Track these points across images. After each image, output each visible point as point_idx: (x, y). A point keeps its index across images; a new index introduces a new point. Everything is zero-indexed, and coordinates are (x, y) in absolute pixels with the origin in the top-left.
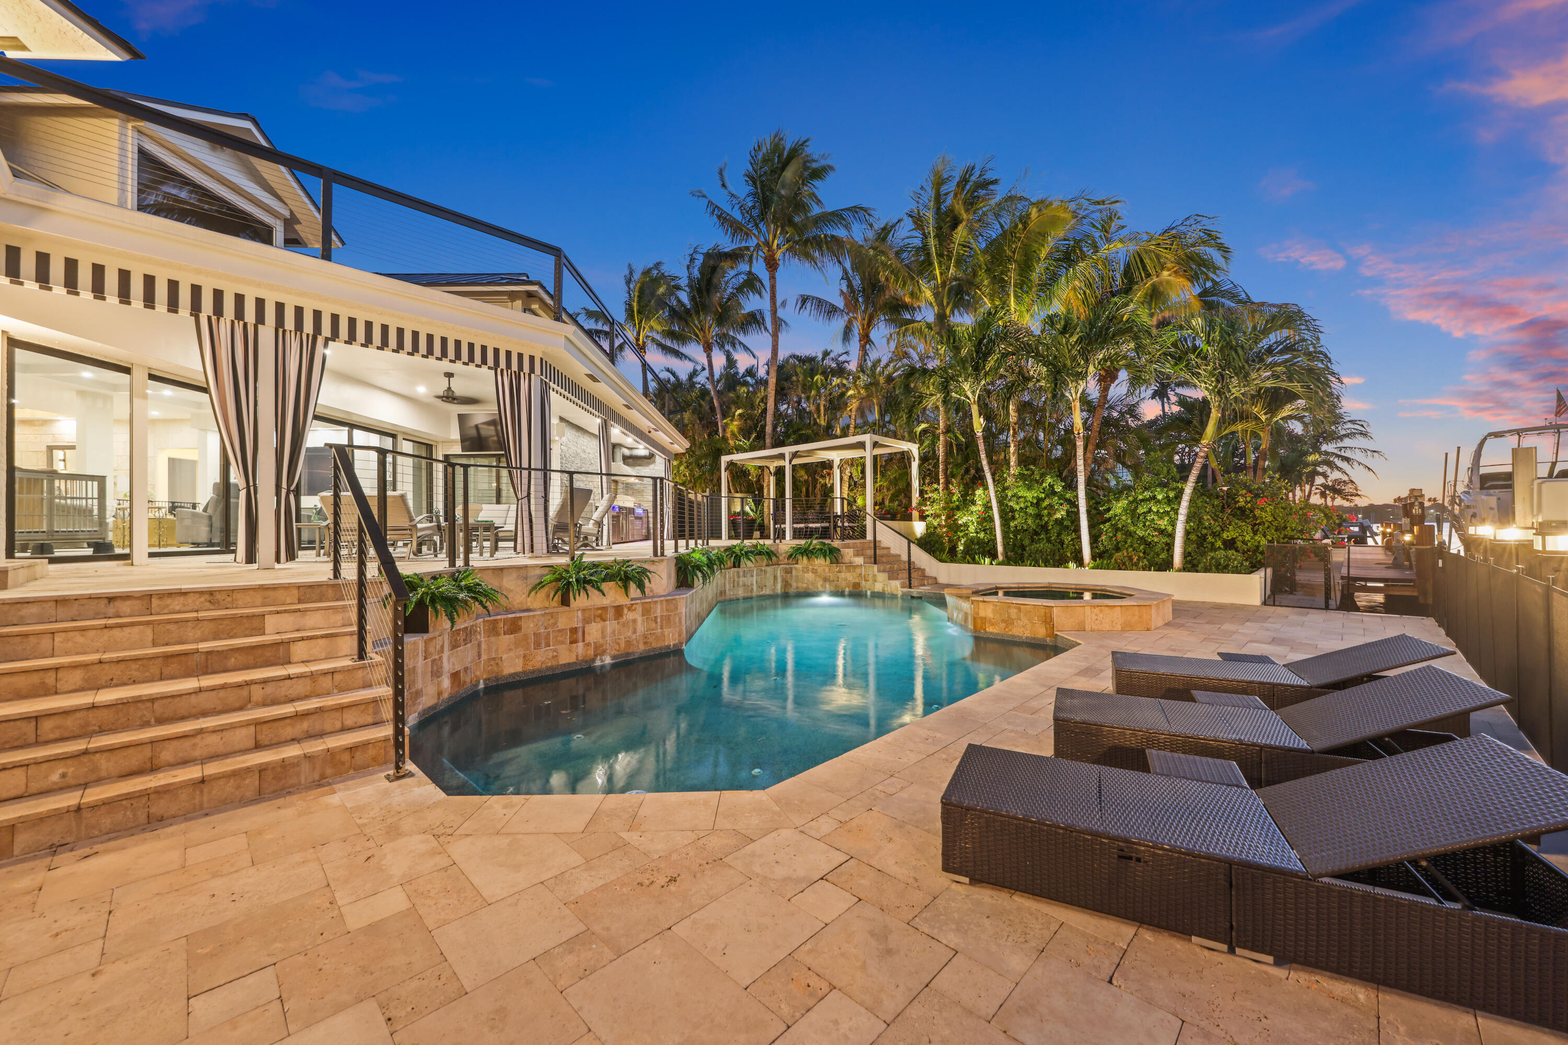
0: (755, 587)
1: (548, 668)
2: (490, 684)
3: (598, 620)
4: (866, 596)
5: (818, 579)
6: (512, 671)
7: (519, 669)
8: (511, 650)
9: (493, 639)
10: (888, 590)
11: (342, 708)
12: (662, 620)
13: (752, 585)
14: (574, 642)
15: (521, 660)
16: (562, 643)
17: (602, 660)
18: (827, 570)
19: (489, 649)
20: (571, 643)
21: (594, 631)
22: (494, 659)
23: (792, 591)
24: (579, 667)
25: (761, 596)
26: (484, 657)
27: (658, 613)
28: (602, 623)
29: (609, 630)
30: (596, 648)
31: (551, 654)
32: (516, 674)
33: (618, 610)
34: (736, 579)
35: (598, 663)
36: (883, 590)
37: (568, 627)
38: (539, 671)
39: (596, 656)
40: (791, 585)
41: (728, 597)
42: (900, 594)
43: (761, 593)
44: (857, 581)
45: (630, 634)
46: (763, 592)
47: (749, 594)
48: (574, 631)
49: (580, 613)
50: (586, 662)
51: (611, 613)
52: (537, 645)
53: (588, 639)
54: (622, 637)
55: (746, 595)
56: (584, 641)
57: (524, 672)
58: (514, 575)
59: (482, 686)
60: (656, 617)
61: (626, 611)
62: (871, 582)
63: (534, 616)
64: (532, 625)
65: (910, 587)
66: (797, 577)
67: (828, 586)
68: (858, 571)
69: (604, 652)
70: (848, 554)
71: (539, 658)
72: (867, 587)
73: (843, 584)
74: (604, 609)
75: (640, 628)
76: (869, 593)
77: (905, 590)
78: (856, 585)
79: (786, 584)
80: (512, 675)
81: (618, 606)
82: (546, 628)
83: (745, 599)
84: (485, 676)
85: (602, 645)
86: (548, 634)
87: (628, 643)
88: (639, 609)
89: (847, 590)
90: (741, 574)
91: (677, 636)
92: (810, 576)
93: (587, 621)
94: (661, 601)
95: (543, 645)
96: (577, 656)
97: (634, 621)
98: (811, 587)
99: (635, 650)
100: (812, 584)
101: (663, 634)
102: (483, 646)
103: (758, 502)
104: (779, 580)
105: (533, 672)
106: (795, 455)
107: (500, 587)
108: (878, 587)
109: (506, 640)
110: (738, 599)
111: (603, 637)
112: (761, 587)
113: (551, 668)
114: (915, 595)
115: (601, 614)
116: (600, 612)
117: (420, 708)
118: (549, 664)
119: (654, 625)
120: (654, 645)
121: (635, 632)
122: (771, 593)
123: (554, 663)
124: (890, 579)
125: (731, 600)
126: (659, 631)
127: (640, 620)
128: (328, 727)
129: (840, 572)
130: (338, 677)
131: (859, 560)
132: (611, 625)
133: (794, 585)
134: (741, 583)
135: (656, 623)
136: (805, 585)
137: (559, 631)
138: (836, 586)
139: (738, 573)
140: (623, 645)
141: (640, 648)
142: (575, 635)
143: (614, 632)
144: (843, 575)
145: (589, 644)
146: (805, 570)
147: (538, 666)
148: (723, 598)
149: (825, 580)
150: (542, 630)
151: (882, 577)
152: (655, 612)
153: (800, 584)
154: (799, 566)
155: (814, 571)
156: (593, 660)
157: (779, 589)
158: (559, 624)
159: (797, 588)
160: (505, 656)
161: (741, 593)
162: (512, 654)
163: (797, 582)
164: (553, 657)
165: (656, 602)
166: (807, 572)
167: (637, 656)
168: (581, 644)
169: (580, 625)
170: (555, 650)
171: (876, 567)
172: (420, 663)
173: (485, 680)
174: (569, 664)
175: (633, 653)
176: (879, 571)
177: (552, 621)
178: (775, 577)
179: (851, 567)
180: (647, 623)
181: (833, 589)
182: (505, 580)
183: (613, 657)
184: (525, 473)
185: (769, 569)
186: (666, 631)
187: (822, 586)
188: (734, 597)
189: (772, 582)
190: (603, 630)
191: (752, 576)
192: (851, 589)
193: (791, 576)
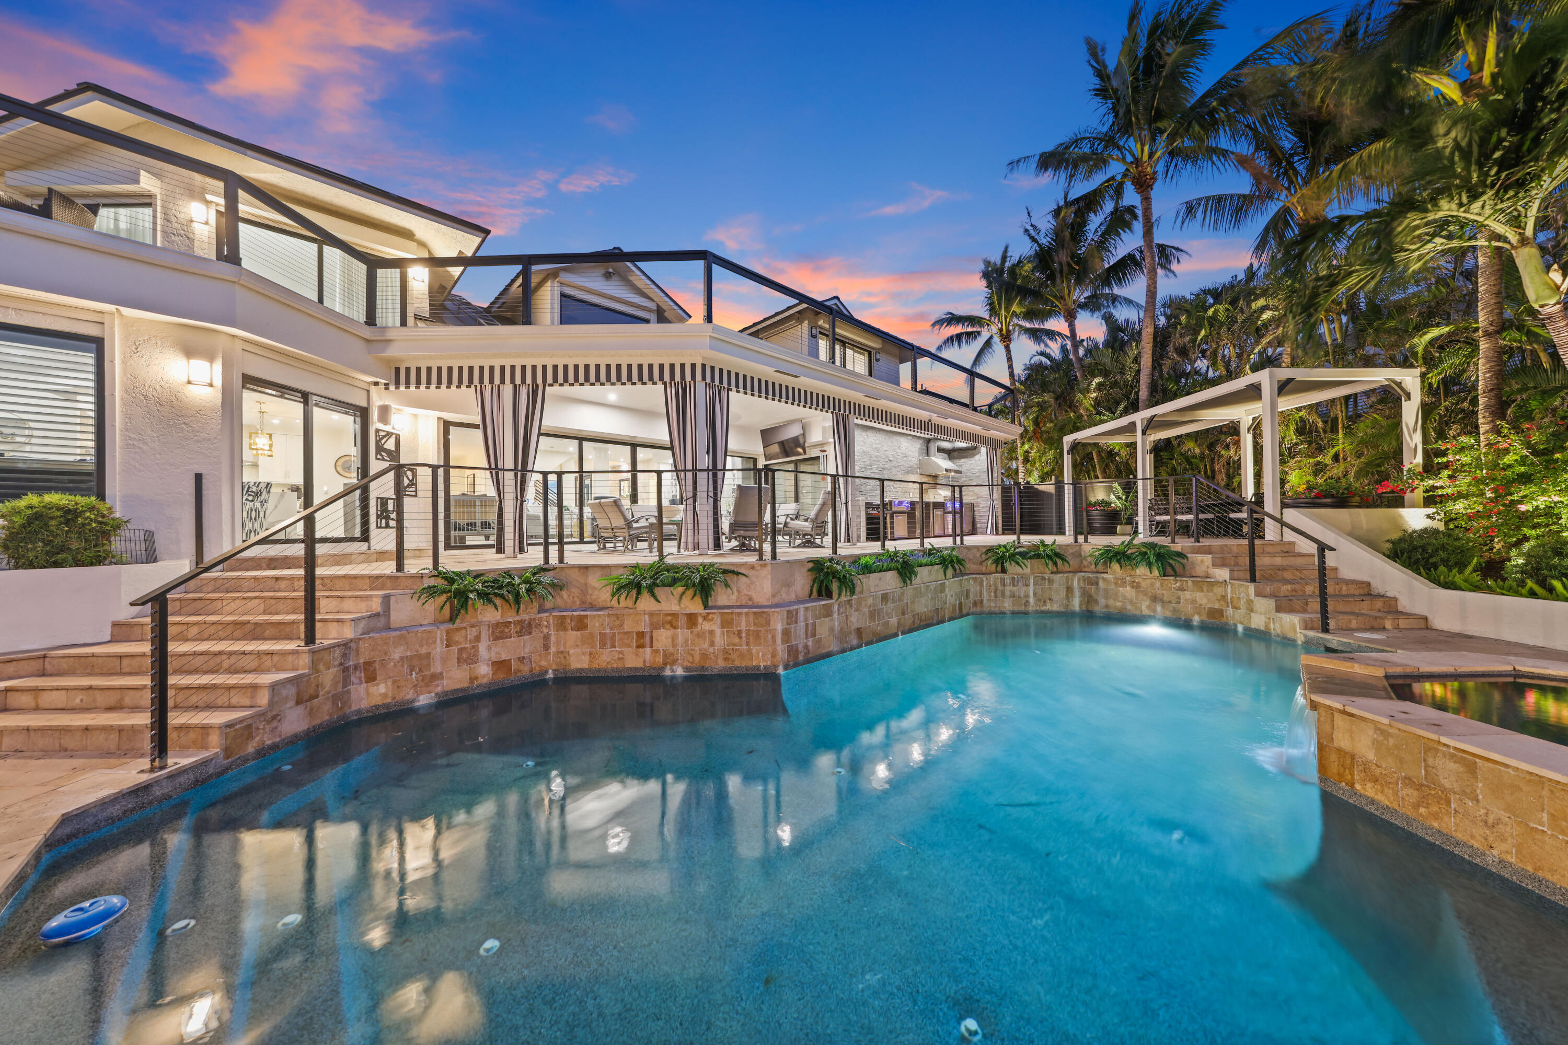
0: (1032, 600)
1: (613, 669)
2: (559, 675)
3: (668, 626)
4: (1235, 631)
5: (1141, 597)
6: (579, 666)
7: (586, 666)
8: (577, 646)
9: (562, 633)
10: (1276, 628)
12: (748, 635)
13: (1027, 596)
14: (640, 646)
15: (587, 657)
16: (629, 646)
17: (673, 671)
18: (1158, 584)
19: (558, 643)
20: (638, 647)
21: (663, 637)
22: (562, 652)
23: (1098, 609)
24: (646, 674)
25: (1043, 612)
26: (553, 649)
27: (743, 627)
28: (673, 630)
29: (680, 639)
30: (665, 656)
31: (616, 656)
32: (582, 670)
33: (692, 619)
34: (1000, 587)
35: (668, 672)
36: (1267, 626)
37: (635, 630)
38: (605, 670)
39: (665, 664)
40: (1096, 602)
41: (986, 609)
42: (1300, 639)
43: (1043, 608)
44: (1217, 606)
45: (706, 645)
46: (1048, 607)
47: (1022, 608)
48: (641, 635)
49: (647, 617)
50: (655, 669)
51: (682, 621)
52: (603, 645)
53: (656, 645)
54: (697, 649)
55: (1016, 609)
56: (651, 647)
57: (590, 670)
58: (599, 573)
59: (550, 675)
60: (740, 632)
61: (700, 620)
62: (1243, 611)
63: (599, 616)
64: (597, 624)
65: (1326, 630)
66: (1106, 591)
67: (1159, 609)
68: (1219, 590)
69: (674, 662)
70: (1202, 562)
71: (604, 658)
72: (1236, 618)
73: (1186, 609)
74: (675, 615)
75: (719, 640)
76: (1240, 628)
77: (1311, 634)
78: (1216, 613)
79: (1089, 599)
80: (578, 670)
81: (691, 614)
82: (611, 629)
83: (1013, 613)
84: (554, 667)
85: (672, 654)
86: (614, 634)
87: (704, 656)
88: (718, 620)
89: (1196, 619)
90: (1008, 581)
91: (769, 656)
92: (1128, 591)
93: (655, 626)
94: (747, 614)
95: (609, 646)
96: (644, 662)
97: (712, 632)
98: (1129, 607)
99: (713, 665)
100: (1131, 602)
101: (749, 651)
102: (553, 639)
104: (1077, 593)
105: (599, 670)
107: (586, 585)
108: (1258, 622)
109: (573, 636)
110: (1004, 613)
111: (674, 645)
112: (1041, 600)
113: (617, 669)
114: (1334, 645)
115: (671, 620)
116: (669, 618)
117: (439, 689)
118: (615, 666)
119: (736, 640)
120: (737, 663)
121: (712, 644)
122: (1062, 609)
123: (620, 665)
124: (1279, 609)
125: (991, 613)
126: (744, 647)
127: (718, 632)
129: (1181, 589)
131: (1223, 574)
132: (682, 634)
133: (1102, 602)
134: (1008, 593)
135: (741, 638)
136: (1119, 604)
137: (625, 633)
138: (1175, 611)
139: (1003, 580)
140: (697, 658)
141: (720, 664)
142: (642, 640)
143: (686, 642)
144: (1187, 595)
145: (657, 651)
146: (1120, 582)
147: (604, 665)
148: (978, 609)
149: (1154, 599)
150: (608, 631)
151: (1264, 605)
152: (739, 624)
153: (1111, 602)
154: (1109, 576)
155: (1135, 586)
156: (663, 669)
157: (1076, 604)
158: (625, 626)
159: (1107, 606)
160: (571, 651)
161: (1008, 605)
162: (578, 650)
163: (1107, 598)
164: (619, 659)
165: (739, 614)
166: (1123, 584)
167: (715, 672)
168: (648, 650)
169: (648, 629)
170: (621, 653)
171: (1251, 587)
172: (438, 650)
173: (554, 671)
174: (636, 669)
175: (711, 669)
176: (1258, 594)
177: (617, 623)
178: (1069, 590)
179: (1205, 582)
180: (729, 637)
181: (1168, 614)
182: (590, 578)
183: (686, 669)
185: (1057, 577)
186: (754, 650)
187: (1148, 607)
188: (997, 610)
189: (1063, 594)
190: (674, 638)
191: (1027, 585)
192: (1204, 618)
193: (1098, 589)
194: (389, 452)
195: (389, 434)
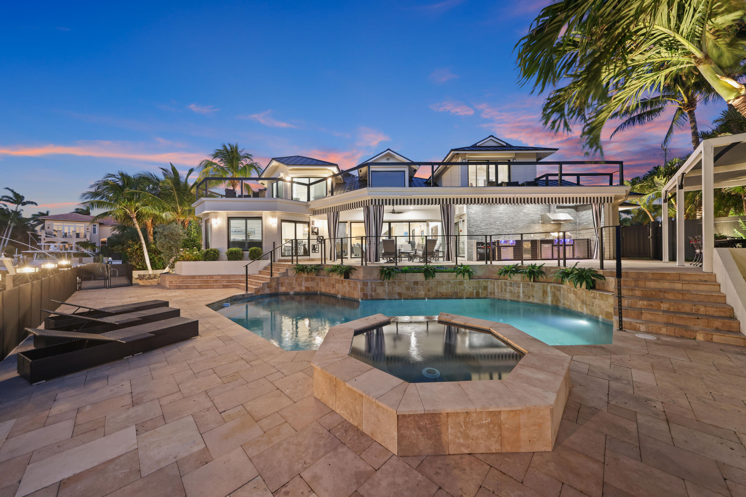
0: (521, 295)
1: (329, 293)
5: (578, 300)
6: (323, 291)
13: (519, 293)
15: (325, 289)
16: (331, 287)
18: (584, 294)
20: (333, 288)
21: (337, 286)
22: (321, 287)
23: (561, 305)
25: (528, 302)
26: (319, 286)
28: (339, 284)
29: (340, 287)
30: (337, 291)
34: (504, 286)
35: (338, 296)
40: (560, 301)
41: (496, 297)
43: (528, 300)
44: (610, 310)
46: (531, 300)
47: (516, 299)
50: (336, 294)
54: (343, 290)
55: (512, 299)
57: (325, 292)
61: (344, 282)
64: (326, 281)
66: (564, 294)
67: (584, 308)
70: (612, 282)
73: (597, 310)
79: (556, 299)
81: (342, 280)
83: (511, 301)
84: (319, 290)
86: (329, 284)
88: (347, 282)
89: (600, 317)
90: (508, 284)
91: (357, 295)
92: (572, 297)
93: (336, 283)
95: (328, 287)
96: (334, 292)
97: (346, 286)
98: (573, 306)
99: (346, 295)
100: (574, 303)
101: (353, 293)
102: (319, 283)
104: (550, 294)
109: (322, 283)
110: (506, 300)
112: (527, 296)
117: (295, 291)
120: (351, 296)
122: (540, 302)
125: (499, 299)
129: (594, 298)
133: (562, 301)
134: (508, 290)
136: (569, 303)
138: (591, 310)
139: (505, 284)
140: (343, 293)
144: (597, 302)
146: (568, 291)
148: (492, 296)
149: (583, 302)
153: (566, 302)
154: (565, 286)
155: (575, 294)
157: (548, 301)
158: (331, 282)
159: (564, 304)
161: (508, 296)
163: (564, 299)
164: (330, 290)
165: (351, 281)
166: (571, 292)
168: (335, 289)
169: (334, 283)
172: (294, 282)
173: (319, 292)
174: (332, 294)
178: (545, 292)
179: (606, 295)
180: (349, 290)
181: (589, 314)
185: (537, 284)
186: (355, 292)
187: (581, 307)
188: (502, 298)
189: (541, 294)
191: (519, 287)
192: (604, 317)
193: (560, 293)
194: (315, 232)
195: (315, 228)
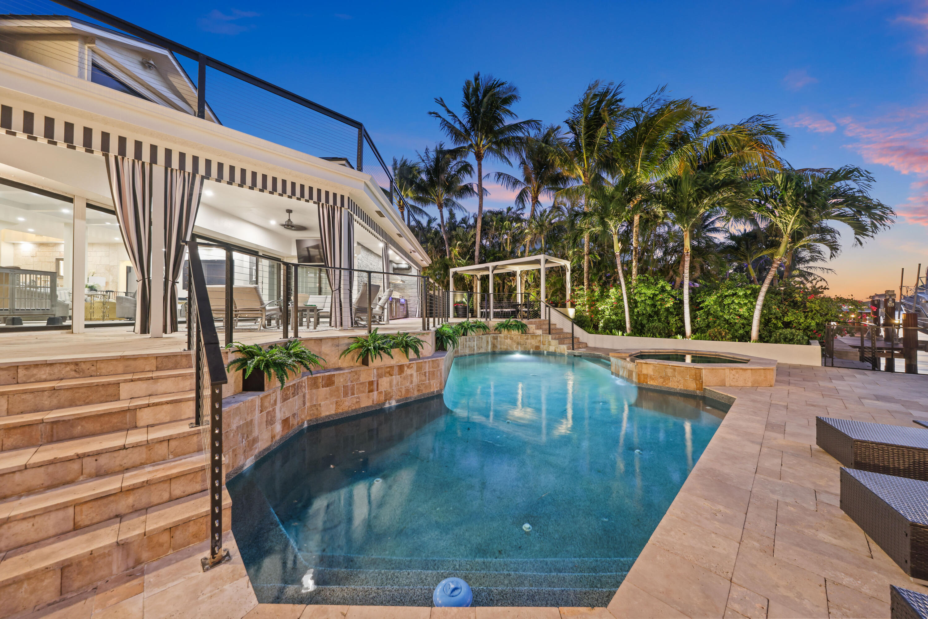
0: (475, 348)
1: (353, 411)
2: (312, 424)
3: (388, 375)
4: (543, 354)
5: (513, 343)
6: (328, 413)
7: (333, 412)
8: (327, 398)
9: (314, 391)
10: (558, 351)
11: (170, 479)
12: (429, 374)
13: (474, 346)
14: (370, 391)
15: (334, 406)
16: (363, 392)
17: (390, 404)
18: (519, 337)
19: (311, 399)
20: (369, 392)
21: (384, 383)
22: (315, 405)
23: (498, 350)
24: (374, 409)
25: (479, 353)
26: (308, 404)
27: (427, 370)
28: (390, 377)
29: (394, 382)
30: (386, 395)
31: (355, 401)
32: (330, 416)
33: (401, 368)
34: (465, 343)
35: (387, 405)
36: (555, 351)
37: (368, 380)
38: (347, 412)
39: (386, 400)
40: (497, 347)
41: (460, 355)
42: (566, 353)
43: (479, 352)
44: (538, 345)
45: (408, 384)
46: (481, 351)
47: (472, 352)
48: (371, 383)
49: (375, 370)
50: (379, 405)
51: (396, 370)
52: (346, 394)
53: (381, 389)
54: (403, 387)
55: (470, 353)
56: (377, 390)
57: (336, 414)
58: (330, 343)
59: (306, 425)
60: (425, 372)
61: (406, 368)
62: (546, 346)
63: (343, 374)
64: (342, 380)
65: (573, 349)
66: (501, 341)
67: (519, 347)
68: (539, 338)
69: (391, 398)
70: (532, 328)
71: (347, 404)
72: (544, 348)
73: (529, 346)
74: (392, 367)
75: (415, 380)
76: (545, 352)
77: (570, 351)
78: (537, 347)
79: (494, 346)
80: (327, 417)
81: (401, 365)
82: (352, 382)
83: (470, 355)
84: (308, 418)
85: (390, 393)
86: (353, 386)
87: (407, 391)
88: (415, 367)
89: (532, 350)
90: (468, 340)
91: (439, 385)
92: (508, 341)
93: (380, 376)
94: (429, 361)
95: (350, 394)
96: (373, 401)
97: (411, 375)
98: (509, 348)
99: (412, 395)
100: (510, 346)
101: (430, 383)
102: (307, 396)
103: (470, 296)
104: (490, 343)
105: (342, 414)
106: (495, 268)
107: (320, 353)
108: (552, 349)
109: (323, 391)
110: (466, 356)
111: (391, 386)
112: (479, 348)
113: (355, 410)
114: (576, 354)
115: (389, 370)
116: (389, 369)
118: (354, 408)
119: (424, 378)
120: (424, 392)
121: (411, 383)
122: (485, 351)
123: (357, 407)
124: (559, 344)
125: (461, 356)
126: (427, 381)
127: (415, 374)
128: (155, 499)
129: (527, 339)
130: (173, 443)
131: (539, 332)
132: (396, 378)
133: (499, 346)
134: (467, 346)
135: (426, 376)
136: (505, 347)
137: (361, 384)
138: (525, 348)
139: (466, 339)
140: (404, 392)
141: (415, 394)
142: (372, 386)
143: (397, 384)
144: (529, 341)
145: (381, 392)
146: (506, 338)
147: (346, 409)
148: (457, 355)
149: (518, 344)
150: (349, 384)
151: (554, 343)
152: (425, 369)
153: (502, 347)
154: (502, 335)
155: (511, 339)
156: (384, 404)
157: (490, 350)
158: (361, 379)
159: (501, 348)
160: (322, 403)
161: (467, 351)
162: (328, 402)
163: (501, 345)
164: (357, 402)
165: (425, 362)
166: (507, 339)
167: (413, 399)
168: (375, 393)
169: (375, 379)
170: (358, 398)
171: (550, 336)
173: (308, 421)
174: (367, 407)
175: (411, 397)
176: (552, 339)
177: (356, 377)
178: (488, 342)
179: (534, 336)
180: (420, 376)
181: (523, 349)
182: (323, 347)
183: (397, 401)
184: (337, 272)
185: (484, 337)
186: (432, 382)
187: (516, 347)
188: (463, 354)
189: (485, 345)
190: (391, 383)
191: (474, 341)
192: (534, 350)
193: (497, 341)
